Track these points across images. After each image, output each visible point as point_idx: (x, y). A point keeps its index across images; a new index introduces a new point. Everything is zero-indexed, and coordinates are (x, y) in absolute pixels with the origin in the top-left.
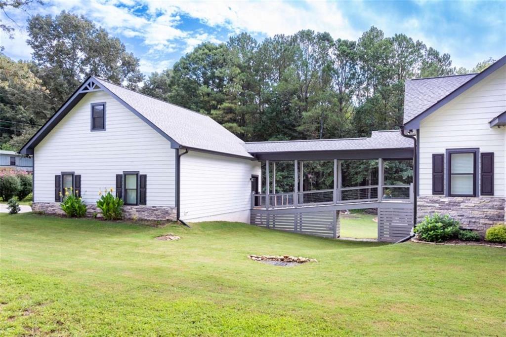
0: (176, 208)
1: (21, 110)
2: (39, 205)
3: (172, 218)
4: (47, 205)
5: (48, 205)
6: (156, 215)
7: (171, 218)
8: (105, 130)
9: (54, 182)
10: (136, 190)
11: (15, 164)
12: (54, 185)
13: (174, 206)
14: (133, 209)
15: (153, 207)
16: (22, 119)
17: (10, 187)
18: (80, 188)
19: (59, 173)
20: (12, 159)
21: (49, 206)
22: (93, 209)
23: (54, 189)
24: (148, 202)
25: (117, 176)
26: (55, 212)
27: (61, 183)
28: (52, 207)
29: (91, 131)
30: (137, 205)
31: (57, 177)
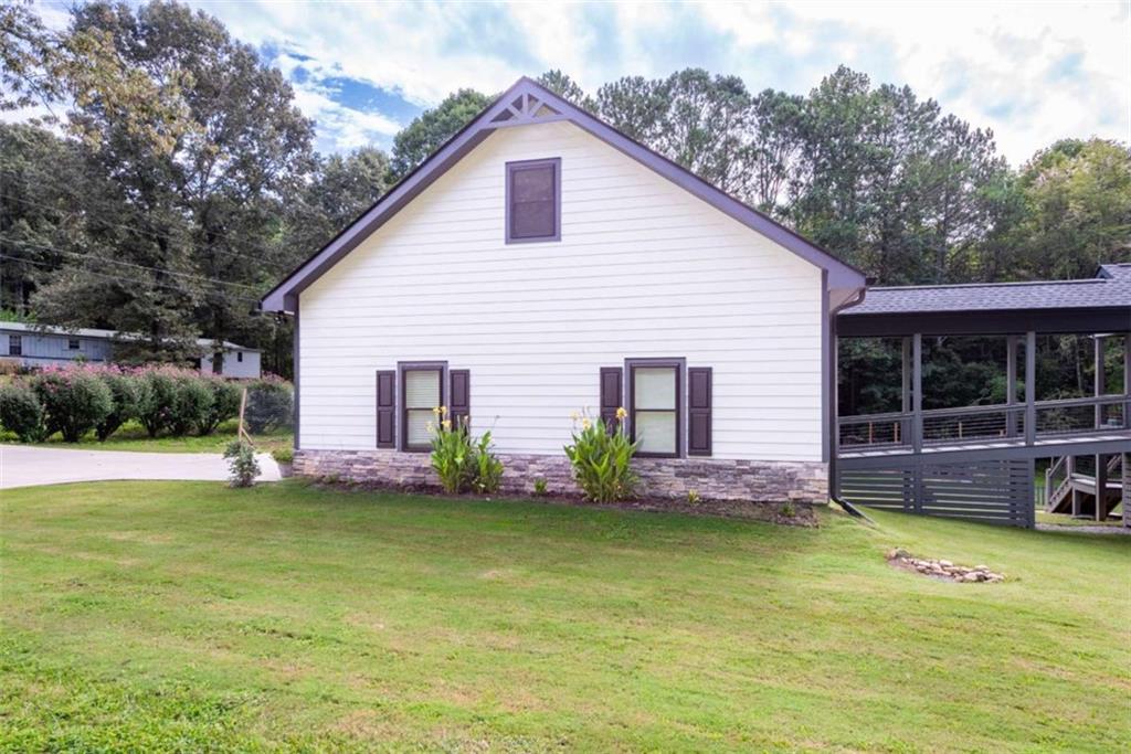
0: (827, 465)
1: (24, 229)
2: (318, 458)
3: (812, 496)
4: (348, 457)
5: (354, 457)
6: (747, 486)
7: (806, 495)
8: (559, 239)
9: (374, 391)
10: (674, 414)
11: (20, 353)
12: (374, 401)
13: (820, 459)
14: (664, 468)
15: (739, 462)
16: (27, 250)
17: (89, 405)
18: (468, 407)
19: (391, 365)
20: (13, 340)
21: (356, 461)
22: (517, 468)
23: (374, 411)
24: (716, 448)
25: (605, 372)
26: (375, 478)
27: (397, 392)
28: (364, 463)
29: (507, 243)
30: (678, 455)
31: (384, 379)
